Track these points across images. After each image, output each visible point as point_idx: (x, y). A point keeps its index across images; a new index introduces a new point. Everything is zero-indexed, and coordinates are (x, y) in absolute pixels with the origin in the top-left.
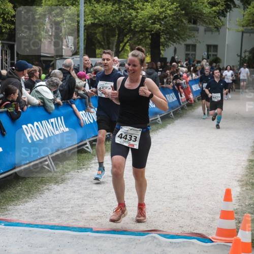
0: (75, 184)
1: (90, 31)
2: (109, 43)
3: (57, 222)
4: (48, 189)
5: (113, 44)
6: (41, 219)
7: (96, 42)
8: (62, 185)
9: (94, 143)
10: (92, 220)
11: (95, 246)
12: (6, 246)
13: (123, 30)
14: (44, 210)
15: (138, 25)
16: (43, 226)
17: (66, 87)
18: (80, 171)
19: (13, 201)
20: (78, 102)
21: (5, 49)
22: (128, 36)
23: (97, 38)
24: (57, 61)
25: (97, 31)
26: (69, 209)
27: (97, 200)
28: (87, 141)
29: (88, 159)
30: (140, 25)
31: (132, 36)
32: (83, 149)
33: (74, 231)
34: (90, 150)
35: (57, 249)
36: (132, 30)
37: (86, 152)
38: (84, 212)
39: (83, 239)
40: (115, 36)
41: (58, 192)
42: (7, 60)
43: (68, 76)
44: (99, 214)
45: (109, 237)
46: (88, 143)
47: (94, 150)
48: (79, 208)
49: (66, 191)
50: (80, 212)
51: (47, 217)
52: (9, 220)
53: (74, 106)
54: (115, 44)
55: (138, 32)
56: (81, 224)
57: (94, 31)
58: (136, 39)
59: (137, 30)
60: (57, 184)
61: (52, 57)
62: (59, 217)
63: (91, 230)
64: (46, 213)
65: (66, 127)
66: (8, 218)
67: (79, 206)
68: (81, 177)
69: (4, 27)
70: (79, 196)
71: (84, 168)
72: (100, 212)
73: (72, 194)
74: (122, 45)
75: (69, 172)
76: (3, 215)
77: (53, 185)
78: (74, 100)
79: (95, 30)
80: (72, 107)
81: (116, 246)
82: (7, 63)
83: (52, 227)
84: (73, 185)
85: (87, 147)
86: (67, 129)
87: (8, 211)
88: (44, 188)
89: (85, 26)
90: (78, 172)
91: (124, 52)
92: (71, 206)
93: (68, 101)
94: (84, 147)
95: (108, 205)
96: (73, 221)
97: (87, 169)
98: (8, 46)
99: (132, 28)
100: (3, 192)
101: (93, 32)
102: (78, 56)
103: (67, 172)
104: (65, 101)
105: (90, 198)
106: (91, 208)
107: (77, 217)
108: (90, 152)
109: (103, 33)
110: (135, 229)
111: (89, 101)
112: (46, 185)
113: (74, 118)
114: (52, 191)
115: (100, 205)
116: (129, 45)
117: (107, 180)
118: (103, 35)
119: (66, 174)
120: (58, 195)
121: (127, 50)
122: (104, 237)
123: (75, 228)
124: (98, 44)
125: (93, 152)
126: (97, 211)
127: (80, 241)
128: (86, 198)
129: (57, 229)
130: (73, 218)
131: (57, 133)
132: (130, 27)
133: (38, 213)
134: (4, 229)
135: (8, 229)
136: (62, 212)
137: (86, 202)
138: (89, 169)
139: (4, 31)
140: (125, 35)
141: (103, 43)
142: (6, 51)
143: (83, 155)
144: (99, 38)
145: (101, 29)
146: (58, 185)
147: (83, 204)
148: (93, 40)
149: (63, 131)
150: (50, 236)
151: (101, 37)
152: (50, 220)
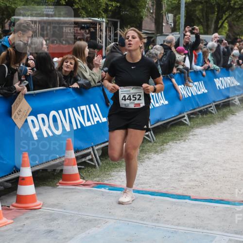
0: (173, 154)
1: (190, 8)
2: (208, 20)
3: (156, 189)
4: (148, 158)
5: (212, 21)
6: (142, 186)
7: (195, 19)
8: (161, 154)
9: (191, 116)
10: (190, 188)
11: (193, 213)
12: (110, 209)
13: (223, 7)
14: (144, 177)
15: (238, 2)
16: (144, 192)
17: (166, 62)
18: (178, 142)
19: (116, 167)
20: (177, 76)
21: (110, 26)
22: (226, 13)
23: (196, 15)
24: (158, 37)
25: (197, 8)
26: (168, 177)
27: (195, 170)
28: (185, 114)
29: (186, 131)
30: (239, 2)
31: (231, 13)
32: (181, 121)
33: (173, 198)
34: (188, 122)
35: (157, 214)
36: (232, 7)
37: (184, 124)
38: (182, 181)
39: (181, 205)
40: (214, 13)
41: (158, 162)
42: (110, 36)
43: (169, 51)
44: (197, 183)
45: (206, 205)
46: (186, 116)
47: (192, 123)
48: (177, 177)
49: (165, 160)
50: (179, 181)
51: (147, 184)
52: (112, 185)
53: (173, 80)
54: (214, 21)
55: (237, 9)
56: (180, 192)
57: (195, 9)
58: (235, 16)
59: (236, 7)
60: (157, 153)
61: (153, 34)
62: (159, 184)
63: (189, 198)
64: (147, 180)
65: (166, 100)
66: (112, 183)
67: (177, 175)
68: (180, 148)
69: (110, 5)
70: (178, 166)
71: (182, 139)
72: (197, 181)
73: (171, 163)
74: (220, 22)
75: (168, 142)
76: (107, 181)
77: (153, 155)
78: (174, 74)
79: (195, 7)
80: (172, 82)
81: (213, 214)
82: (110, 40)
83: (152, 194)
84: (172, 155)
85: (185, 120)
86: (167, 102)
87: (111, 176)
88: (145, 157)
89: (186, 3)
90: (177, 143)
91: (222, 29)
92: (170, 174)
93: (168, 75)
94: (182, 120)
95: (205, 175)
96: (172, 188)
97: (185, 141)
98: (112, 23)
99: (232, 5)
100: (106, 159)
101: (193, 9)
102: (178, 33)
103: (166, 143)
104: (166, 76)
105: (188, 167)
106: (190, 177)
107: (175, 185)
108: (188, 125)
109: (202, 10)
110: (232, 199)
111: (188, 76)
112: (146, 154)
113: (173, 92)
114: (152, 160)
115: (197, 175)
116: (227, 22)
117: (205, 152)
118: (202, 13)
119: (165, 144)
120: (158, 164)
121: (225, 27)
122: (201, 205)
123: (174, 195)
124: (197, 21)
125: (191, 124)
126: (195, 180)
127: (179, 207)
128: (184, 168)
129: (157, 195)
130: (172, 185)
131: (157, 105)
132: (230, 4)
133: (139, 180)
134: (108, 193)
135: (112, 193)
136: (161, 180)
137: (184, 172)
138: (187, 140)
139: (110, 8)
140: (224, 12)
141: (202, 20)
142: (110, 28)
143: (181, 127)
144: (198, 15)
145: (200, 7)
146: (158, 155)
147: (181, 173)
148: (193, 17)
149: (163, 104)
150: (150, 201)
151: (201, 14)
152: (150, 187)
